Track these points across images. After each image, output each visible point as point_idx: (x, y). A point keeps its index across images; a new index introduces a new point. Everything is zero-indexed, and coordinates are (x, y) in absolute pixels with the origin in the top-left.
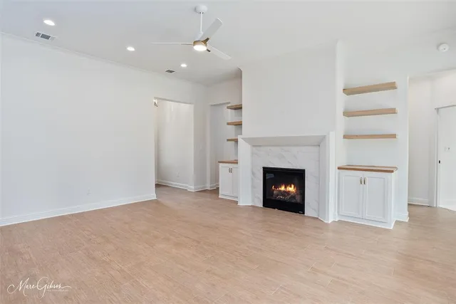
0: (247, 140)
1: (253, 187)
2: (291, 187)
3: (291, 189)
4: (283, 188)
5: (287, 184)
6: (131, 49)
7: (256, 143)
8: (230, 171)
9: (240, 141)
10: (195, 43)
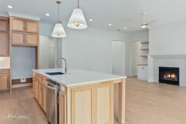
0: (152, 56)
1: (154, 75)
2: (173, 75)
3: (173, 76)
4: (169, 76)
5: (171, 74)
6: (110, 25)
7: (155, 57)
8: (143, 68)
9: (149, 57)
10: (142, 25)
